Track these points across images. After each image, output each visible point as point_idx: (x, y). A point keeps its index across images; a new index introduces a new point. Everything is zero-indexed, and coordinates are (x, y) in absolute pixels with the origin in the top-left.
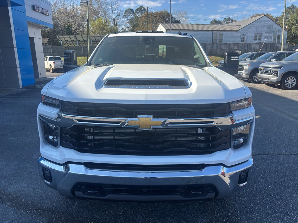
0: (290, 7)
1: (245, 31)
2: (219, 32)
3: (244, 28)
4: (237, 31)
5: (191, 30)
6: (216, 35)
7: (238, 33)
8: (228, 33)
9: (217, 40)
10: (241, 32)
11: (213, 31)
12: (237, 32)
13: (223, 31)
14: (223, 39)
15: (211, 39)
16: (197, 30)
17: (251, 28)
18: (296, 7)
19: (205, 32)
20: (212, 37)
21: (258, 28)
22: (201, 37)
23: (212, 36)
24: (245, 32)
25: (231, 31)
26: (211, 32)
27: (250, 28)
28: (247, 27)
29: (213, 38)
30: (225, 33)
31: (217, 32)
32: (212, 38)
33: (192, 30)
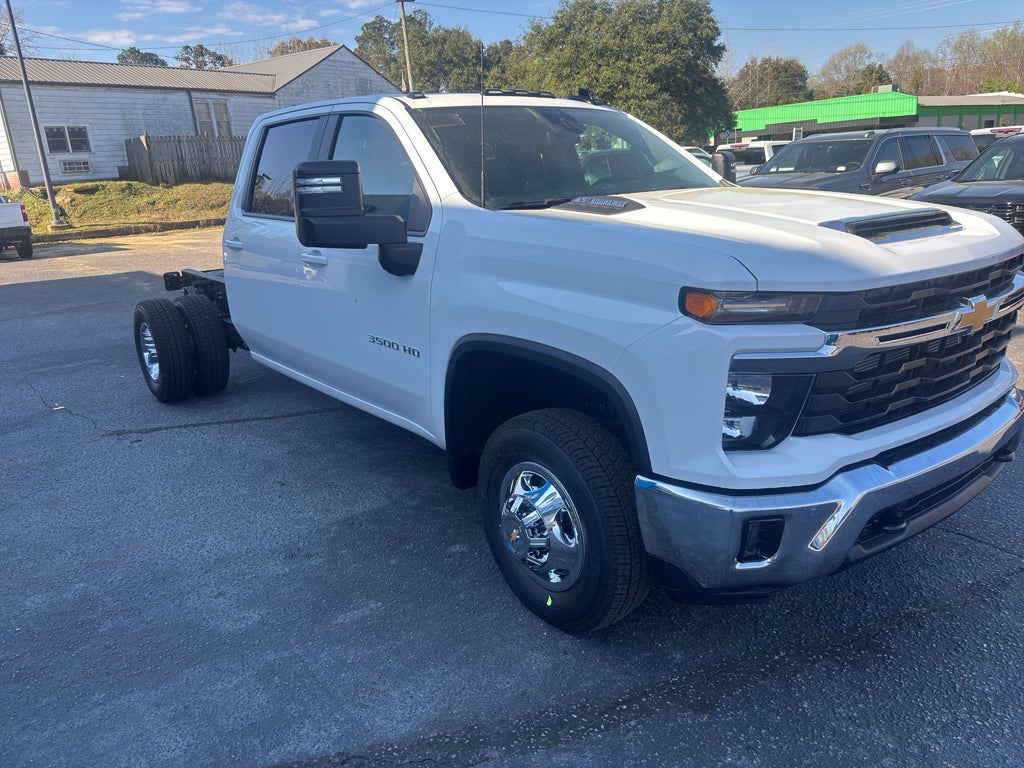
0: (374, 23)
1: (297, 96)
2: (212, 95)
3: (291, 85)
4: (271, 95)
5: (104, 85)
6: (204, 107)
7: (276, 102)
8: (241, 99)
9: (211, 122)
10: (286, 98)
11: (188, 91)
12: (270, 97)
13: (224, 91)
14: (232, 123)
15: (191, 122)
16: (130, 87)
17: (313, 86)
18: (389, 23)
19: (159, 96)
20: (189, 112)
21: (331, 88)
22: (149, 112)
23: (188, 108)
24: (298, 98)
25: (252, 93)
26: (183, 96)
27: (307, 86)
28: (298, 80)
29: (197, 117)
30: (232, 100)
31: (204, 95)
32: (190, 117)
33: (109, 86)
